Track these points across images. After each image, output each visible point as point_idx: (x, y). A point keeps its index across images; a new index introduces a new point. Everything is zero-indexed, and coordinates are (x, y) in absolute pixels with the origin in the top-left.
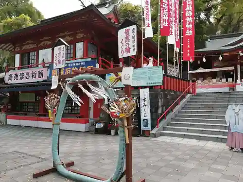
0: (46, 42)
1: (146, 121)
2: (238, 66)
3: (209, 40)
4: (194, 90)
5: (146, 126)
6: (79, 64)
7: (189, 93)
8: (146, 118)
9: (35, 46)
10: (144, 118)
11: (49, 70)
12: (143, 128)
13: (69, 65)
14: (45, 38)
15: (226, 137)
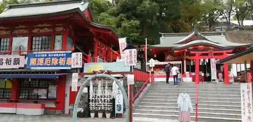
0: (21, 31)
1: (119, 106)
2: (185, 61)
3: (163, 37)
4: (153, 80)
5: (119, 110)
6: (60, 55)
7: (149, 82)
8: (120, 104)
9: (8, 33)
10: (118, 104)
11: (27, 58)
12: (117, 112)
13: (50, 55)
14: (20, 27)
15: (178, 116)
